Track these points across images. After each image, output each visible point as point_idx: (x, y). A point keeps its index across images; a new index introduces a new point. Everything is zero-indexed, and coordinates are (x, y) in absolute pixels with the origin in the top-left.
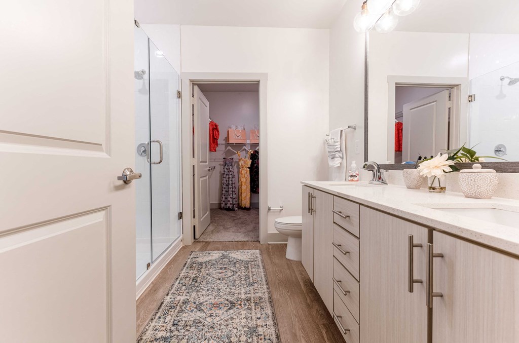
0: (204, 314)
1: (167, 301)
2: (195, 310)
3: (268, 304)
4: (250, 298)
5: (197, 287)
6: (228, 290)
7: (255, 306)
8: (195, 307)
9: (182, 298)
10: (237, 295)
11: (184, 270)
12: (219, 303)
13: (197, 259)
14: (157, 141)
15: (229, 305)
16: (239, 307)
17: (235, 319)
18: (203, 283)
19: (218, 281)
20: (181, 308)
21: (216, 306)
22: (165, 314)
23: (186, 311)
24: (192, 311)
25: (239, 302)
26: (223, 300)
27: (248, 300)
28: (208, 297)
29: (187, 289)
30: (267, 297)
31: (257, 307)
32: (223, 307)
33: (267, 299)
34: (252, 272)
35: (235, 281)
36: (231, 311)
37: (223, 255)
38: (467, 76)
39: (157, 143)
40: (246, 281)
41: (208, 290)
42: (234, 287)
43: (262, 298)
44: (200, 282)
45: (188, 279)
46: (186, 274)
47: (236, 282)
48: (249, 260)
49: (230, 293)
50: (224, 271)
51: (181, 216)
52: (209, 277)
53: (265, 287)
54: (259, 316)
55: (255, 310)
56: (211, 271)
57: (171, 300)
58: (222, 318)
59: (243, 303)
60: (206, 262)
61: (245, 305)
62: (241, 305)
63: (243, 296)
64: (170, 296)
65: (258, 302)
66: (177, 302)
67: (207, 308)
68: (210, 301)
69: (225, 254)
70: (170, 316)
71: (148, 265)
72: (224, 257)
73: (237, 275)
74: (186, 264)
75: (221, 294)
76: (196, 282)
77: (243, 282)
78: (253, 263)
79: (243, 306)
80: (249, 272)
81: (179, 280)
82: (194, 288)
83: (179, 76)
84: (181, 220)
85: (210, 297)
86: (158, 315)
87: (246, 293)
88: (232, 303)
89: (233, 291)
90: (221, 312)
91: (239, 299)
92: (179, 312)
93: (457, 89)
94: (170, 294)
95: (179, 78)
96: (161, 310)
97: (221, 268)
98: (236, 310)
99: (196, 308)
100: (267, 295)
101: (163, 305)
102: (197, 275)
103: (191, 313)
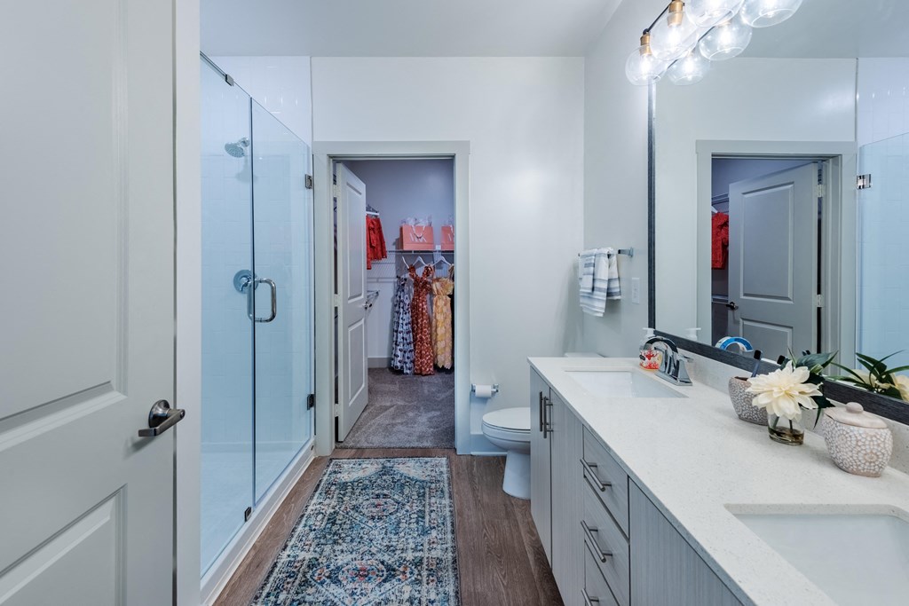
0: (342, 591)
1: (282, 561)
2: (328, 581)
3: (450, 573)
4: (422, 559)
5: (335, 534)
6: (386, 542)
7: (428, 576)
8: (327, 575)
9: (308, 556)
10: (400, 552)
11: (315, 497)
12: (369, 568)
13: (339, 475)
14: (266, 281)
15: (385, 573)
16: (401, 577)
17: (393, 601)
18: (345, 526)
19: (371, 523)
20: (304, 576)
21: (363, 574)
22: (278, 589)
23: (313, 583)
24: (322, 583)
25: (401, 569)
26: (375, 563)
27: (418, 563)
28: (350, 557)
29: (316, 538)
30: (450, 558)
31: (431, 578)
32: (375, 577)
33: (450, 563)
34: (430, 505)
35: (399, 523)
36: (388, 585)
37: (384, 467)
38: (853, 140)
39: (266, 284)
40: (418, 523)
41: (352, 541)
42: (397, 536)
43: (441, 560)
44: (340, 525)
45: (320, 516)
46: (318, 506)
47: (401, 525)
48: (428, 478)
49: (388, 547)
50: (382, 501)
51: (311, 401)
52: (356, 514)
53: (449, 536)
54: (433, 596)
55: (428, 584)
56: (361, 501)
57: (289, 559)
58: (371, 598)
59: (408, 570)
60: (352, 483)
61: (411, 573)
62: (404, 573)
63: (410, 556)
64: (288, 552)
65: (434, 568)
66: (298, 565)
67: (347, 577)
68: (354, 562)
69: (388, 465)
70: (284, 592)
71: (248, 512)
72: (385, 471)
73: (403, 512)
74: (318, 485)
75: (374, 550)
76: (334, 523)
77: (412, 526)
78: (433, 486)
79: (408, 575)
80: (424, 506)
81: (305, 519)
82: (328, 537)
83: (308, 148)
84: (313, 409)
85: (354, 555)
86: (267, 590)
87: (415, 550)
88: (390, 569)
89: (394, 544)
90: (370, 586)
91: (402, 561)
92: (300, 585)
93: (833, 162)
94: (288, 548)
95: (308, 152)
96: (271, 579)
97: (378, 496)
98: (396, 583)
99: (329, 577)
100: (450, 554)
101: (277, 570)
102: (337, 508)
103: (320, 587)
